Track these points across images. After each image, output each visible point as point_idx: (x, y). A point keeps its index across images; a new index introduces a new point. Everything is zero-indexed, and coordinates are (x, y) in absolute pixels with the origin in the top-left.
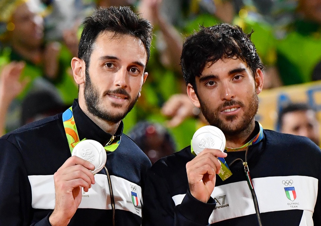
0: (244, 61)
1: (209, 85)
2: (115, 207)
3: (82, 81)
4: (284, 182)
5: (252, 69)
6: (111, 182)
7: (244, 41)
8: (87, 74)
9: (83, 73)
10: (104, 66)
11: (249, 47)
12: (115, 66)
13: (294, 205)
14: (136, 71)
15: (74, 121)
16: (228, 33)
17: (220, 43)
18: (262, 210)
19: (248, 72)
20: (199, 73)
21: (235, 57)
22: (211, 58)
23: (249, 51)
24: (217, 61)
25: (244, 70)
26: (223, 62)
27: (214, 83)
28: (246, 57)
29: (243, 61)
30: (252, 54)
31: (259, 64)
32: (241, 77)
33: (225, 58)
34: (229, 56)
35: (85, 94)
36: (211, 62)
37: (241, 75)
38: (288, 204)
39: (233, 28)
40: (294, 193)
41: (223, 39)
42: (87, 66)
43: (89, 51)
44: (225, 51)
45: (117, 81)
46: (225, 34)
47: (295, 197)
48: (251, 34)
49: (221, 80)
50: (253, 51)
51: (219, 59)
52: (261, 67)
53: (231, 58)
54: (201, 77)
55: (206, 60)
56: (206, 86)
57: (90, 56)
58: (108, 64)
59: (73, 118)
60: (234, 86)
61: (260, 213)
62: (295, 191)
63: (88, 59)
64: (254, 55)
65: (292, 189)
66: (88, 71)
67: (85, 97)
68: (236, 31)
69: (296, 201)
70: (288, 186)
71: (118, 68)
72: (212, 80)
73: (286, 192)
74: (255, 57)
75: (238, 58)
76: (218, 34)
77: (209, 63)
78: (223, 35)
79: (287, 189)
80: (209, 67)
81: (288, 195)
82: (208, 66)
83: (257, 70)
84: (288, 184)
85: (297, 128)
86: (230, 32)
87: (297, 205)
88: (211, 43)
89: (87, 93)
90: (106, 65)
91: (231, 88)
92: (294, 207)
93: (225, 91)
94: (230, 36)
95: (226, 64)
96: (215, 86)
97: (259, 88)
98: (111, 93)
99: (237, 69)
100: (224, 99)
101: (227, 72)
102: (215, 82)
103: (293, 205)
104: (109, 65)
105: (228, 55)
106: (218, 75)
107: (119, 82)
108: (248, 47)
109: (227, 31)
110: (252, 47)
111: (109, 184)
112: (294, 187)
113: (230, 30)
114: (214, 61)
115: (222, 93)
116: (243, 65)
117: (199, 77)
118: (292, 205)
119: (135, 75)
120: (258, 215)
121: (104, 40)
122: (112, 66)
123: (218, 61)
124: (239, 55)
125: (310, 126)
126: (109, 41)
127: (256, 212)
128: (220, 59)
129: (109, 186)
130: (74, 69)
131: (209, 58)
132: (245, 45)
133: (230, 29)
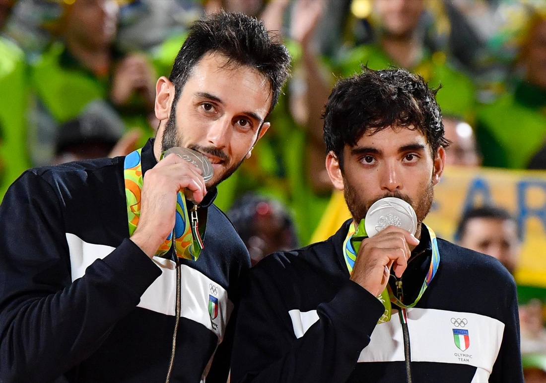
0: (424, 134)
1: (365, 162)
2: (180, 314)
3: (164, 115)
4: (453, 321)
5: (432, 147)
6: (180, 275)
7: (428, 102)
8: (173, 109)
9: (169, 105)
10: (200, 107)
11: (434, 113)
12: (216, 111)
13: (464, 358)
14: (247, 124)
15: (141, 170)
16: (407, 86)
17: (393, 102)
18: (415, 357)
19: (427, 151)
20: (353, 141)
21: (412, 127)
22: (376, 122)
23: (433, 119)
24: (384, 128)
25: (422, 147)
26: (393, 131)
27: (373, 161)
28: (428, 127)
29: (422, 133)
30: (437, 124)
31: (443, 140)
32: (416, 158)
33: (398, 125)
34: (404, 124)
35: (164, 136)
36: (374, 128)
37: (417, 154)
38: (456, 355)
39: (414, 80)
40: (467, 339)
41: (398, 95)
42: (177, 97)
43: (185, 76)
44: (399, 115)
45: (212, 136)
46: (403, 88)
47: (467, 346)
48: (438, 90)
49: (385, 158)
50: (438, 119)
51: (387, 126)
52: (445, 144)
53: (406, 126)
54: (355, 147)
55: (368, 124)
56: (360, 162)
57: (184, 83)
58: (206, 105)
59: (139, 166)
60: (402, 169)
61: (412, 361)
62: (468, 336)
63: (180, 87)
64: (438, 125)
65: (465, 332)
66: (176, 104)
67: (163, 142)
68: (418, 86)
69: (467, 352)
70: (460, 328)
71: (219, 114)
72: (372, 155)
73: (456, 336)
74: (439, 129)
75: (416, 128)
76: (392, 87)
77: (372, 129)
78: (400, 89)
79: (456, 332)
80: (370, 136)
81: (457, 341)
82: (370, 134)
83: (439, 149)
84: (460, 324)
85: (485, 244)
86: (411, 86)
87: (468, 358)
88: (379, 99)
89: (167, 137)
90: (203, 106)
91: (398, 173)
92: (465, 360)
93: (389, 175)
94: (409, 92)
95: (397, 135)
96: (373, 166)
97: (437, 176)
98: (199, 150)
99: (412, 144)
100: (386, 188)
101: (396, 148)
102: (376, 160)
103: (462, 357)
104: (208, 107)
105: (403, 122)
106: (382, 150)
107: (214, 139)
108: (432, 113)
109: (406, 84)
110: (437, 112)
111: (177, 277)
112: (467, 330)
113: (410, 83)
114: (379, 127)
115: (383, 178)
116: (421, 140)
117: (352, 146)
118: (460, 357)
119: (245, 130)
120: (408, 364)
121: (210, 65)
122: (212, 110)
123: (387, 128)
124: (419, 123)
125: (505, 245)
126: (216, 69)
127: (406, 359)
128: (390, 126)
129: (177, 280)
130: (159, 93)
131: (372, 122)
132: (429, 109)
133: (410, 81)
